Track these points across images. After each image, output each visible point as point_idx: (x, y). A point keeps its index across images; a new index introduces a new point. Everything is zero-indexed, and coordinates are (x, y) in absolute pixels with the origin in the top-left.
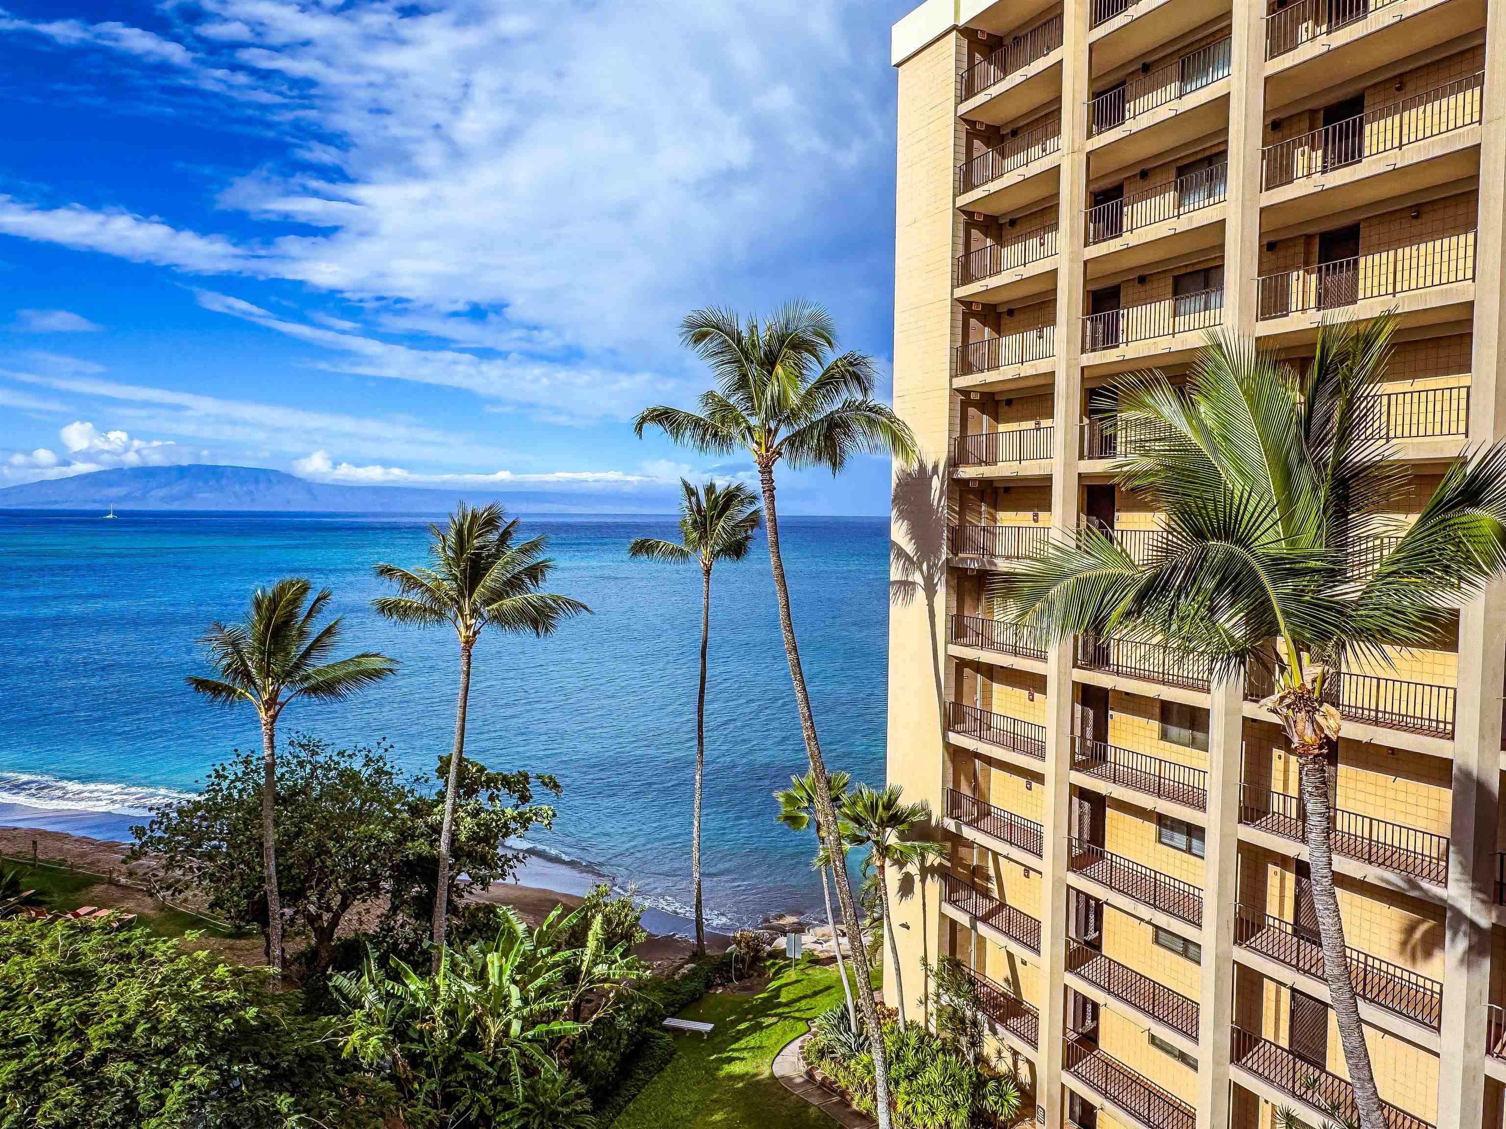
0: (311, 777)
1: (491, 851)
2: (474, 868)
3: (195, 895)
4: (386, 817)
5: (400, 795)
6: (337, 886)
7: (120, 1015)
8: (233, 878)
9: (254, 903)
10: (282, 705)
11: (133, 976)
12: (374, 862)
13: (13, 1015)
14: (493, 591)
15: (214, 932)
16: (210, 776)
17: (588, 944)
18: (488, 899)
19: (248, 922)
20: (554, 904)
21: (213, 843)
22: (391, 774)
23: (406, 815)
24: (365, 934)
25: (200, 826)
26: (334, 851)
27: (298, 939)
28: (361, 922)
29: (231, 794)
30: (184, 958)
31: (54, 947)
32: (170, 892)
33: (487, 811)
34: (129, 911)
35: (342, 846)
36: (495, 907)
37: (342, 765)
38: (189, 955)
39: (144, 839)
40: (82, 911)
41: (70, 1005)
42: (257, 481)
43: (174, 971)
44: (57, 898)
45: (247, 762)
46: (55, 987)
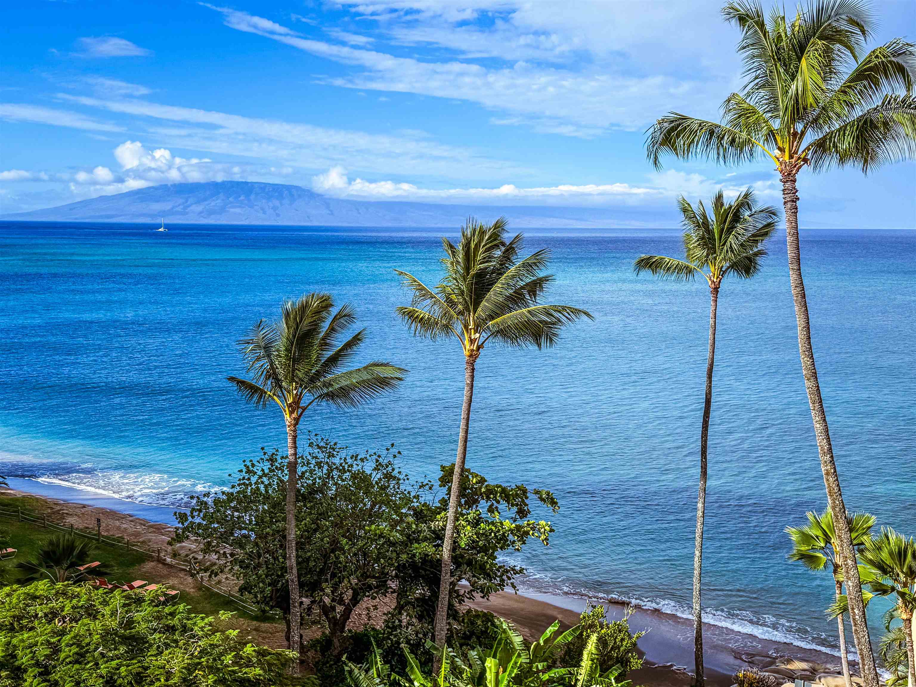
0: (328, 478)
1: (490, 561)
2: (474, 576)
3: (227, 578)
4: (393, 519)
5: (407, 500)
6: (349, 581)
7: (167, 680)
8: (259, 565)
9: (277, 590)
10: (304, 409)
11: (177, 647)
12: (382, 561)
13: (84, 669)
14: (497, 305)
15: (243, 613)
16: (241, 471)
17: (583, 664)
18: (487, 607)
19: (272, 608)
20: (550, 620)
21: (244, 532)
22: (399, 479)
23: (410, 519)
24: (374, 629)
25: (233, 516)
26: (347, 547)
27: (314, 628)
28: (369, 618)
29: (258, 489)
30: (218, 634)
31: (113, 613)
32: (208, 574)
33: (487, 521)
34: (173, 588)
35: (354, 544)
36: (493, 616)
37: (355, 468)
38: (223, 632)
39: (186, 524)
40: (137, 583)
41: (128, 666)
42: (281, 197)
43: (211, 645)
44: (117, 570)
45: (272, 460)
46: (115, 649)
